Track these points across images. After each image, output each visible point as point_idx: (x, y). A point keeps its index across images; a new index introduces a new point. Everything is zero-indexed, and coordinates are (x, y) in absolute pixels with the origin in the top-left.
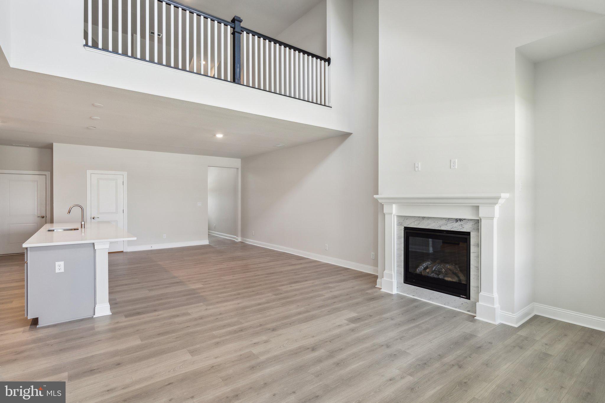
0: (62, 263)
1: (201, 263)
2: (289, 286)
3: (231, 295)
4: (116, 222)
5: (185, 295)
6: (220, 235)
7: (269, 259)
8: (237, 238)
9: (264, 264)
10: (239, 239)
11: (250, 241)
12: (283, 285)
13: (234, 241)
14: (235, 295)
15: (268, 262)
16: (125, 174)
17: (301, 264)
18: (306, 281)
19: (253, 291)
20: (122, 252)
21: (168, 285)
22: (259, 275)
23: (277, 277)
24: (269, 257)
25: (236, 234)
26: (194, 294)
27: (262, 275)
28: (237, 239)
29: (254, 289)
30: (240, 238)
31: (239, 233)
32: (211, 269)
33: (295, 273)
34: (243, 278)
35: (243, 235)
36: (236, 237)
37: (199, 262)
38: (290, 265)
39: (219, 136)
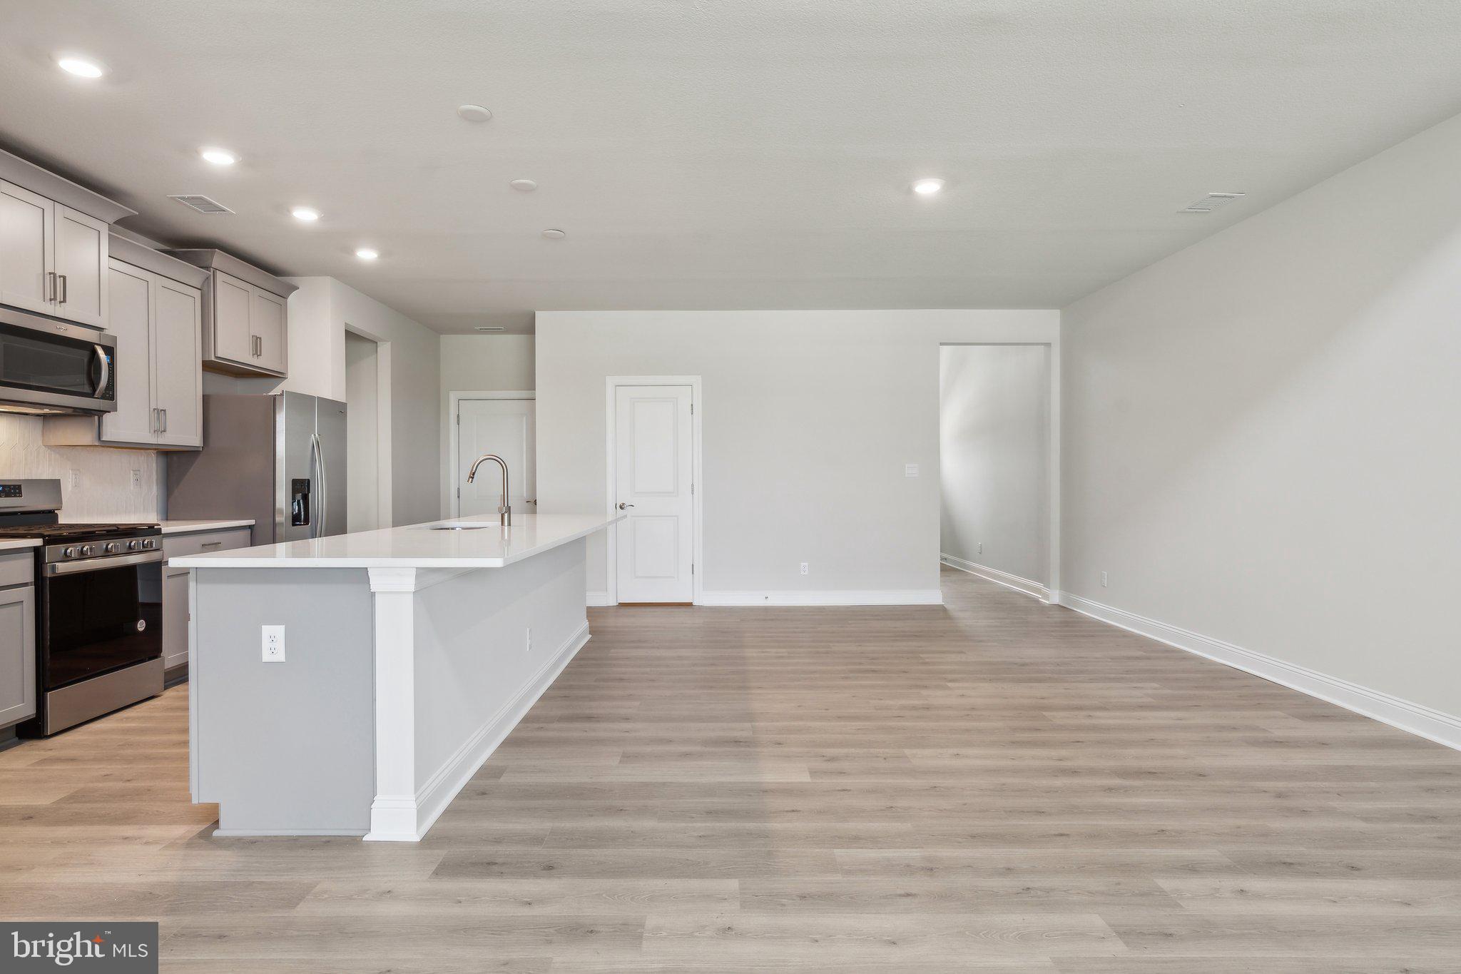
0: (278, 631)
1: (874, 671)
2: (1229, 883)
3: (889, 868)
4: (676, 518)
5: (711, 814)
6: (995, 576)
7: (1150, 692)
8: (1045, 590)
9: (1118, 714)
10: (1054, 596)
11: (1092, 609)
12: (1192, 869)
13: (1036, 601)
14: (908, 869)
15: (1142, 707)
16: (696, 380)
17: (1323, 744)
18: (1353, 869)
19: (1009, 871)
20: (690, 605)
21: (698, 748)
22: (1074, 772)
23: (1169, 801)
24: (1155, 685)
25: (1041, 576)
26: (747, 815)
27: (1092, 772)
28: (1046, 596)
29: (1018, 854)
30: (1058, 592)
31: (1055, 576)
32: (891, 702)
33: (1280, 795)
34: (997, 771)
35: (1070, 582)
36: (1040, 585)
37: (869, 667)
38: (1255, 743)
39: (928, 188)
